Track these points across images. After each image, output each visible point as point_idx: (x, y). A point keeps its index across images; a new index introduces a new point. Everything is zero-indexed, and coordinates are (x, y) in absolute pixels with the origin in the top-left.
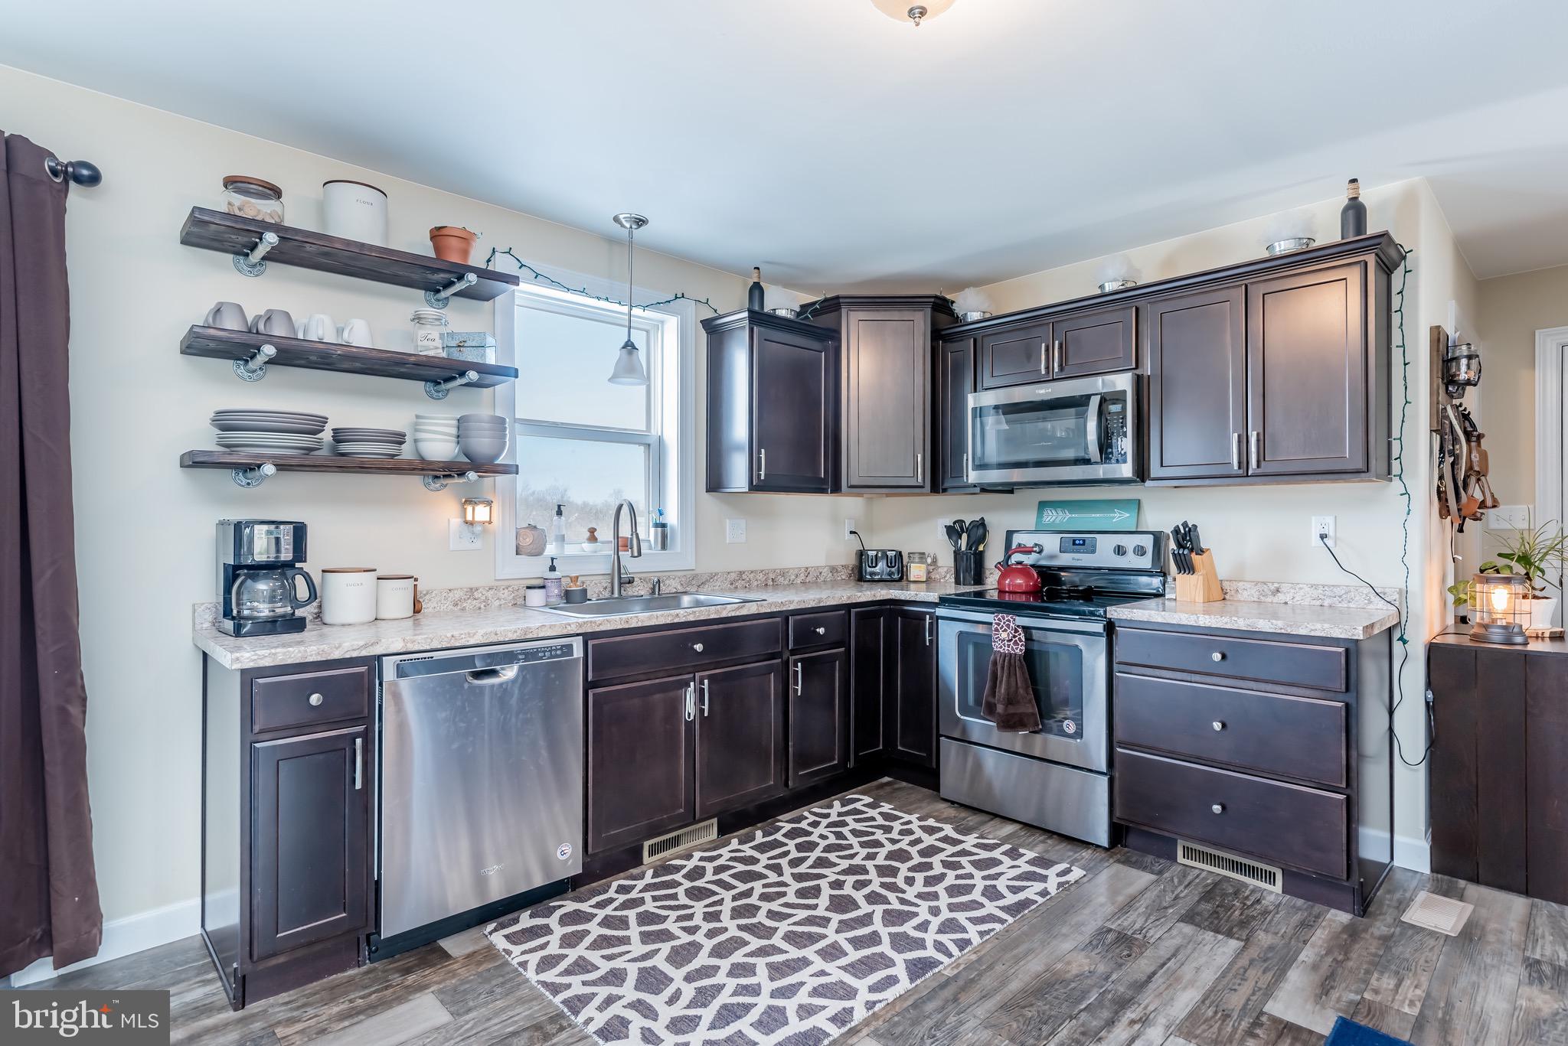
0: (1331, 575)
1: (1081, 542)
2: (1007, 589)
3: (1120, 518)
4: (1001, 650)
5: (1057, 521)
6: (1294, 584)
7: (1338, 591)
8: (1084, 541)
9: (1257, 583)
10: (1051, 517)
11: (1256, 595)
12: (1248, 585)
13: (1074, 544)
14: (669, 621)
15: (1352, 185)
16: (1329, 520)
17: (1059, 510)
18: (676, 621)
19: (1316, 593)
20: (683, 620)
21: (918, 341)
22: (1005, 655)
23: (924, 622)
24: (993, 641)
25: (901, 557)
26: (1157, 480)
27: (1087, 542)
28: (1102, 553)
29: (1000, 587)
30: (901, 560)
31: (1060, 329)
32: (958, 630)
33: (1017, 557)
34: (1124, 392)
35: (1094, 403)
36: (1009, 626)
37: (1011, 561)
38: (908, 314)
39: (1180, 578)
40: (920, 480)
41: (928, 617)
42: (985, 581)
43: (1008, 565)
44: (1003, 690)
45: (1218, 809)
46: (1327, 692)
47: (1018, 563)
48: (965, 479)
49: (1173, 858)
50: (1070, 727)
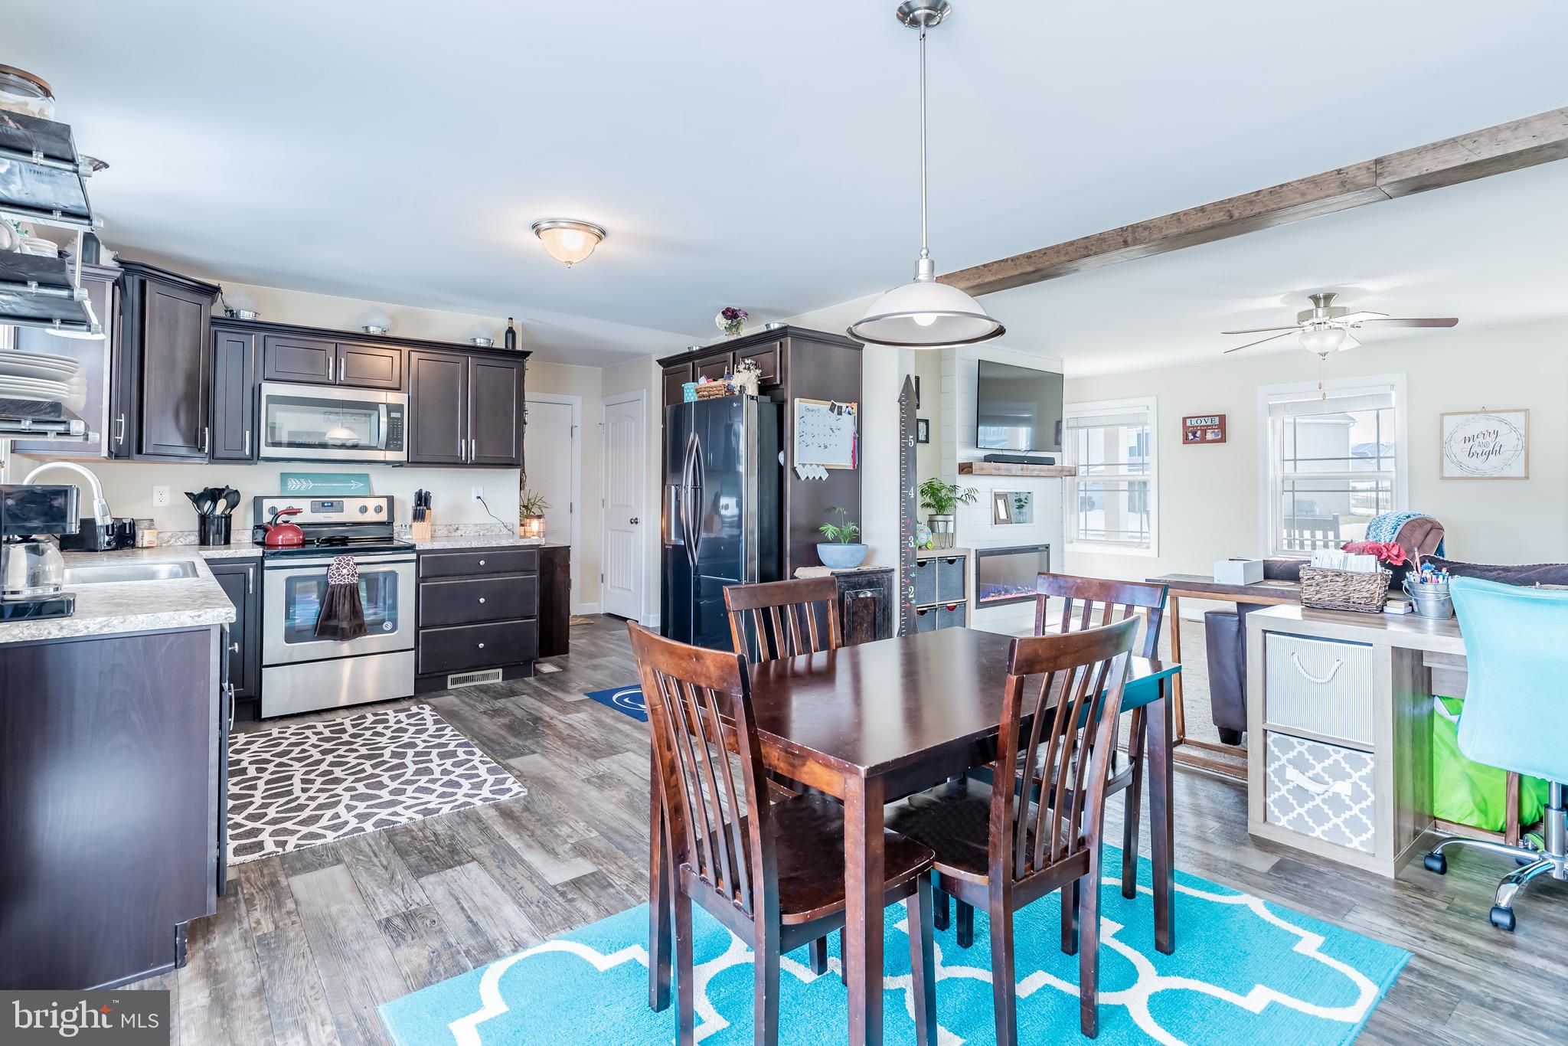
0: (485, 519)
1: (330, 504)
2: (280, 542)
3: (355, 486)
4: (342, 583)
5: (302, 489)
6: (466, 525)
7: (487, 526)
8: (332, 504)
9: (446, 526)
10: (294, 485)
11: (446, 532)
13: (323, 505)
15: (510, 320)
16: (478, 488)
17: (303, 480)
19: (477, 528)
21: (205, 324)
22: (346, 586)
23: (246, 575)
24: (331, 577)
25: (134, 524)
26: (413, 462)
27: (334, 504)
28: (350, 512)
29: (270, 543)
30: (134, 527)
31: (343, 349)
32: (287, 576)
33: (284, 517)
34: (403, 405)
35: (383, 409)
36: (348, 564)
37: (279, 521)
38: (197, 298)
39: (415, 525)
40: (206, 451)
41: (251, 570)
42: (232, 541)
43: (276, 524)
44: (346, 611)
45: (481, 645)
46: (529, 571)
47: (284, 522)
48: (247, 452)
49: (445, 687)
50: (388, 625)
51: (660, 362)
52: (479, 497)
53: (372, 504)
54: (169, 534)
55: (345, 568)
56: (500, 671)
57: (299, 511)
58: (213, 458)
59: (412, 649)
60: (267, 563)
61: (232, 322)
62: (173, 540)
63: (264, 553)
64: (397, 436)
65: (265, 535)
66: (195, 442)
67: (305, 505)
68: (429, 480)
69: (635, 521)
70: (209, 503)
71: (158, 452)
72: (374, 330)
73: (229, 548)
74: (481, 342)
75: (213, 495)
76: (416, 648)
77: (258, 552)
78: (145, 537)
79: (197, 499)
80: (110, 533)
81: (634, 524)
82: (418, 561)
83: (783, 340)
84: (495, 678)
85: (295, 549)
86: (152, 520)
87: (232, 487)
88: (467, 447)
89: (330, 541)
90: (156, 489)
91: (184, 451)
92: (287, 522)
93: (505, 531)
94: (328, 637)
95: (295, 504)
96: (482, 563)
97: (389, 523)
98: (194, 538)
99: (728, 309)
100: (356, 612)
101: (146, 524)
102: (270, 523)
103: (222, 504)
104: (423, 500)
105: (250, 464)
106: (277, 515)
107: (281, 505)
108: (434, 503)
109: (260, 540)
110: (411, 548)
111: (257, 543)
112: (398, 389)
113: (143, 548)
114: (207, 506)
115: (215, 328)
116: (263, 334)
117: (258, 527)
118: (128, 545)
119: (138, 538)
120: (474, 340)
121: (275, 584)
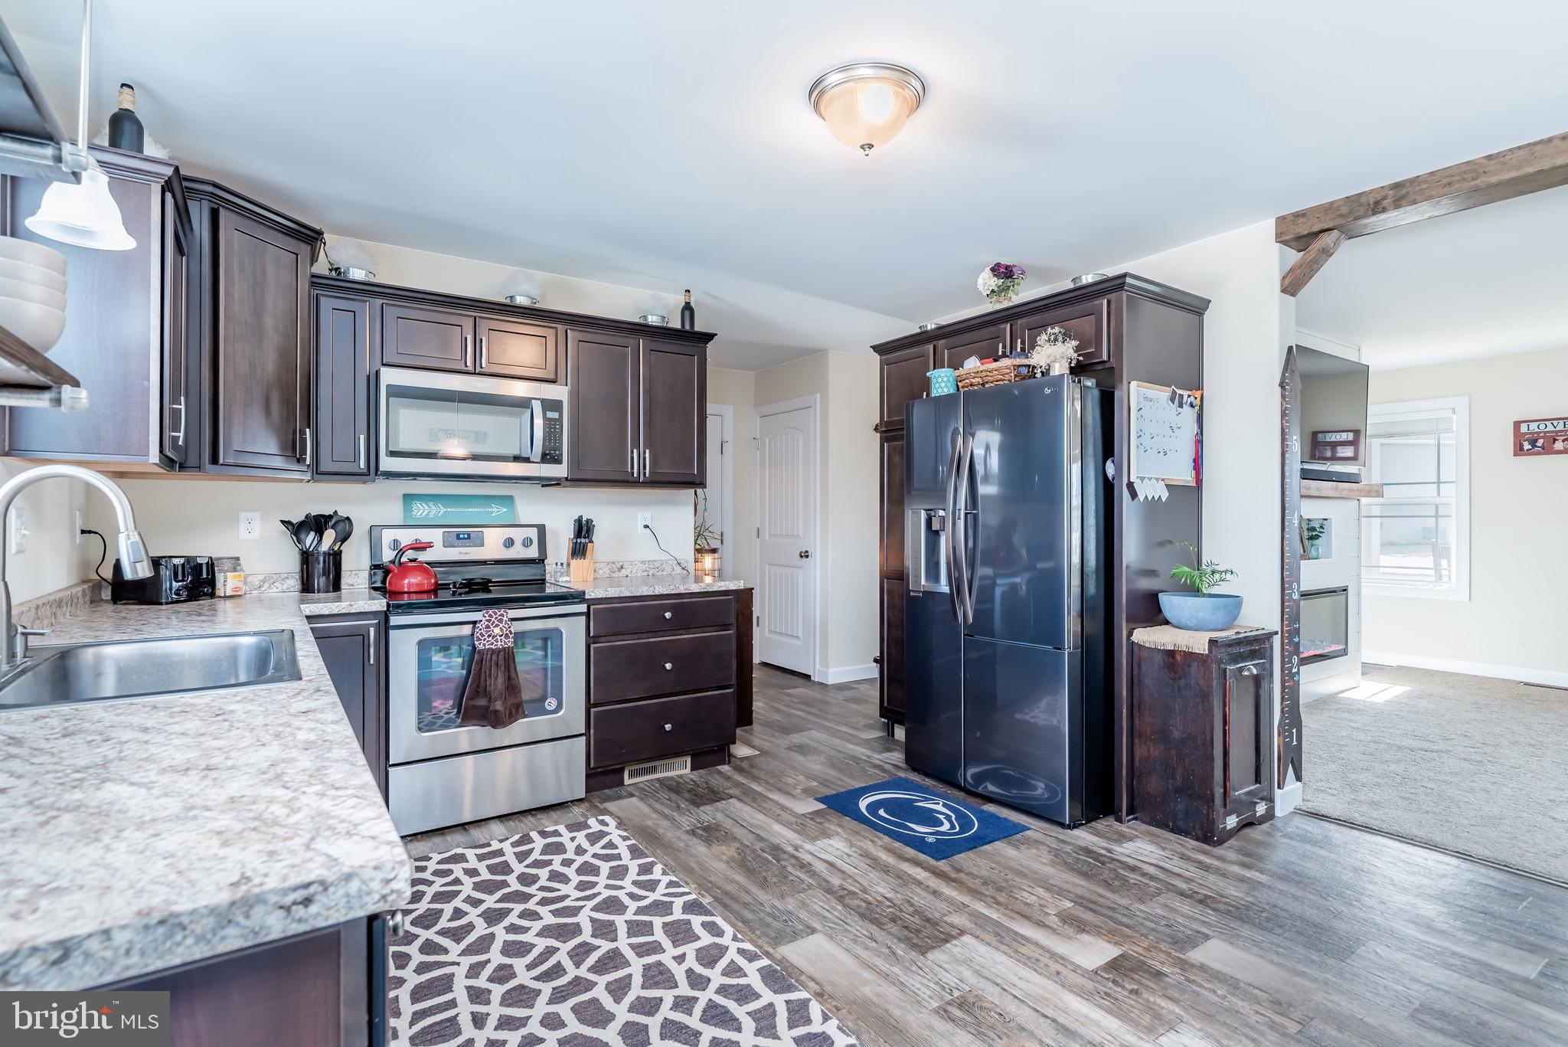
0: (654, 554)
1: (466, 536)
2: (406, 590)
3: (497, 511)
4: (493, 647)
5: (430, 515)
6: (632, 563)
7: (657, 564)
8: (469, 535)
9: (608, 564)
10: (421, 510)
11: (609, 573)
12: (602, 565)
13: (458, 538)
15: (687, 294)
16: (648, 515)
17: (431, 504)
19: (644, 567)
21: (303, 285)
22: (499, 651)
23: (365, 637)
24: (479, 639)
25: (213, 564)
26: (575, 480)
27: (472, 536)
28: (492, 546)
29: (394, 588)
30: (213, 569)
31: (484, 326)
32: (420, 638)
33: (410, 554)
34: (561, 402)
35: (537, 406)
36: (501, 621)
37: (403, 559)
38: (292, 244)
39: (574, 563)
40: (308, 462)
41: (372, 630)
42: (343, 585)
43: (400, 564)
44: (500, 687)
45: (668, 727)
46: (725, 627)
47: (411, 561)
48: (362, 465)
49: (621, 783)
50: (551, 703)
51: (876, 348)
52: (646, 527)
53: (518, 534)
54: (261, 577)
55: (497, 626)
56: (689, 760)
57: (429, 545)
58: (318, 473)
59: (581, 735)
60: (394, 620)
61: (337, 284)
62: (266, 585)
63: (388, 605)
64: (555, 443)
65: (384, 578)
66: (293, 449)
67: (435, 536)
68: (593, 504)
69: (805, 555)
70: (312, 534)
71: (240, 462)
72: (520, 300)
73: (339, 599)
74: (653, 320)
75: (318, 524)
76: (587, 734)
77: (380, 604)
78: (226, 582)
79: (297, 529)
80: (180, 578)
81: (805, 559)
82: (588, 614)
83: (1113, 296)
84: (681, 769)
85: (425, 599)
86: (238, 559)
87: (342, 513)
88: (639, 460)
89: (470, 585)
90: (243, 515)
91: (278, 462)
92: (414, 560)
93: (678, 570)
94: (476, 722)
95: (424, 535)
96: (668, 615)
97: (541, 561)
98: (294, 583)
99: (998, 265)
100: (512, 687)
101: (228, 565)
102: (393, 562)
103: (329, 536)
104: (583, 530)
105: (365, 482)
106: (401, 552)
107: (406, 537)
108: (596, 536)
109: (378, 584)
110: (578, 597)
111: (375, 589)
112: (554, 382)
113: (226, 597)
114: (310, 539)
115: (316, 292)
116: (379, 302)
117: (375, 567)
118: (205, 594)
119: (219, 584)
120: (645, 317)
121: (404, 648)
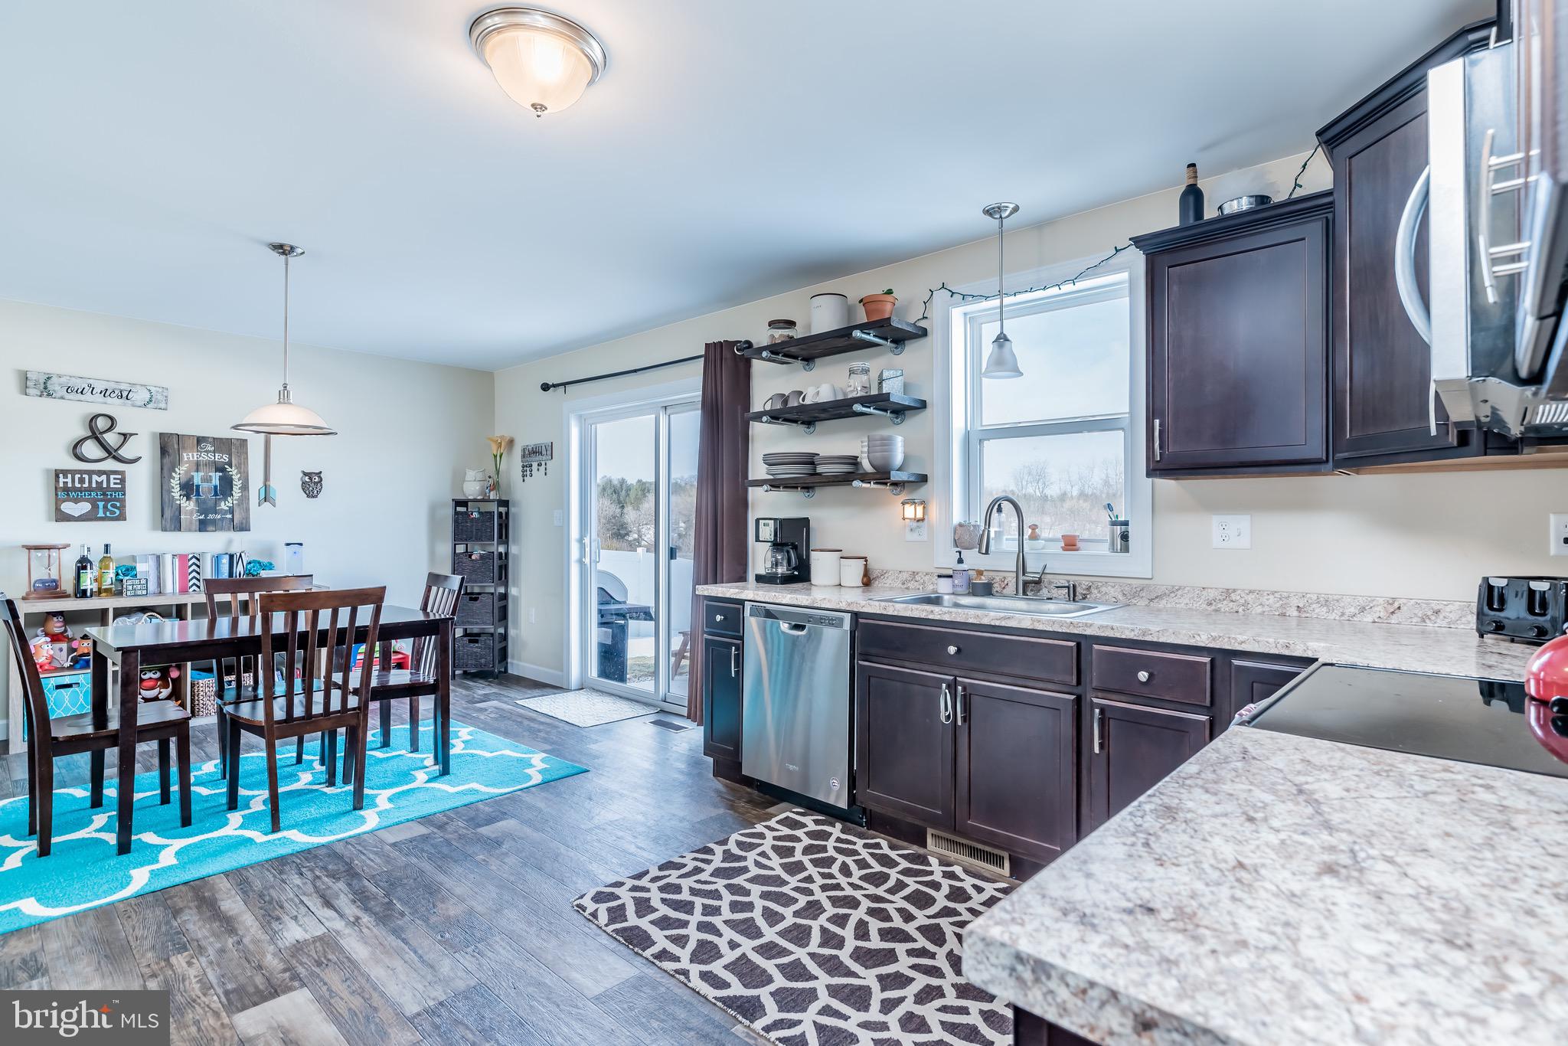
14: (923, 615)
18: (931, 617)
20: (937, 617)
